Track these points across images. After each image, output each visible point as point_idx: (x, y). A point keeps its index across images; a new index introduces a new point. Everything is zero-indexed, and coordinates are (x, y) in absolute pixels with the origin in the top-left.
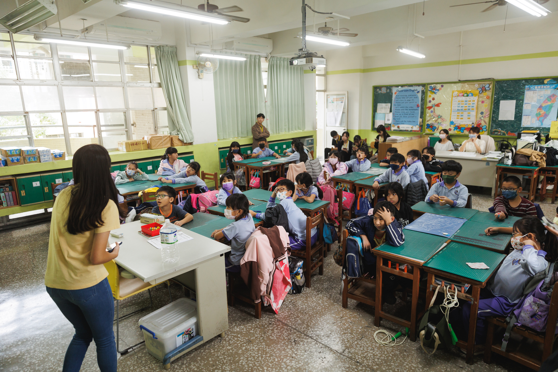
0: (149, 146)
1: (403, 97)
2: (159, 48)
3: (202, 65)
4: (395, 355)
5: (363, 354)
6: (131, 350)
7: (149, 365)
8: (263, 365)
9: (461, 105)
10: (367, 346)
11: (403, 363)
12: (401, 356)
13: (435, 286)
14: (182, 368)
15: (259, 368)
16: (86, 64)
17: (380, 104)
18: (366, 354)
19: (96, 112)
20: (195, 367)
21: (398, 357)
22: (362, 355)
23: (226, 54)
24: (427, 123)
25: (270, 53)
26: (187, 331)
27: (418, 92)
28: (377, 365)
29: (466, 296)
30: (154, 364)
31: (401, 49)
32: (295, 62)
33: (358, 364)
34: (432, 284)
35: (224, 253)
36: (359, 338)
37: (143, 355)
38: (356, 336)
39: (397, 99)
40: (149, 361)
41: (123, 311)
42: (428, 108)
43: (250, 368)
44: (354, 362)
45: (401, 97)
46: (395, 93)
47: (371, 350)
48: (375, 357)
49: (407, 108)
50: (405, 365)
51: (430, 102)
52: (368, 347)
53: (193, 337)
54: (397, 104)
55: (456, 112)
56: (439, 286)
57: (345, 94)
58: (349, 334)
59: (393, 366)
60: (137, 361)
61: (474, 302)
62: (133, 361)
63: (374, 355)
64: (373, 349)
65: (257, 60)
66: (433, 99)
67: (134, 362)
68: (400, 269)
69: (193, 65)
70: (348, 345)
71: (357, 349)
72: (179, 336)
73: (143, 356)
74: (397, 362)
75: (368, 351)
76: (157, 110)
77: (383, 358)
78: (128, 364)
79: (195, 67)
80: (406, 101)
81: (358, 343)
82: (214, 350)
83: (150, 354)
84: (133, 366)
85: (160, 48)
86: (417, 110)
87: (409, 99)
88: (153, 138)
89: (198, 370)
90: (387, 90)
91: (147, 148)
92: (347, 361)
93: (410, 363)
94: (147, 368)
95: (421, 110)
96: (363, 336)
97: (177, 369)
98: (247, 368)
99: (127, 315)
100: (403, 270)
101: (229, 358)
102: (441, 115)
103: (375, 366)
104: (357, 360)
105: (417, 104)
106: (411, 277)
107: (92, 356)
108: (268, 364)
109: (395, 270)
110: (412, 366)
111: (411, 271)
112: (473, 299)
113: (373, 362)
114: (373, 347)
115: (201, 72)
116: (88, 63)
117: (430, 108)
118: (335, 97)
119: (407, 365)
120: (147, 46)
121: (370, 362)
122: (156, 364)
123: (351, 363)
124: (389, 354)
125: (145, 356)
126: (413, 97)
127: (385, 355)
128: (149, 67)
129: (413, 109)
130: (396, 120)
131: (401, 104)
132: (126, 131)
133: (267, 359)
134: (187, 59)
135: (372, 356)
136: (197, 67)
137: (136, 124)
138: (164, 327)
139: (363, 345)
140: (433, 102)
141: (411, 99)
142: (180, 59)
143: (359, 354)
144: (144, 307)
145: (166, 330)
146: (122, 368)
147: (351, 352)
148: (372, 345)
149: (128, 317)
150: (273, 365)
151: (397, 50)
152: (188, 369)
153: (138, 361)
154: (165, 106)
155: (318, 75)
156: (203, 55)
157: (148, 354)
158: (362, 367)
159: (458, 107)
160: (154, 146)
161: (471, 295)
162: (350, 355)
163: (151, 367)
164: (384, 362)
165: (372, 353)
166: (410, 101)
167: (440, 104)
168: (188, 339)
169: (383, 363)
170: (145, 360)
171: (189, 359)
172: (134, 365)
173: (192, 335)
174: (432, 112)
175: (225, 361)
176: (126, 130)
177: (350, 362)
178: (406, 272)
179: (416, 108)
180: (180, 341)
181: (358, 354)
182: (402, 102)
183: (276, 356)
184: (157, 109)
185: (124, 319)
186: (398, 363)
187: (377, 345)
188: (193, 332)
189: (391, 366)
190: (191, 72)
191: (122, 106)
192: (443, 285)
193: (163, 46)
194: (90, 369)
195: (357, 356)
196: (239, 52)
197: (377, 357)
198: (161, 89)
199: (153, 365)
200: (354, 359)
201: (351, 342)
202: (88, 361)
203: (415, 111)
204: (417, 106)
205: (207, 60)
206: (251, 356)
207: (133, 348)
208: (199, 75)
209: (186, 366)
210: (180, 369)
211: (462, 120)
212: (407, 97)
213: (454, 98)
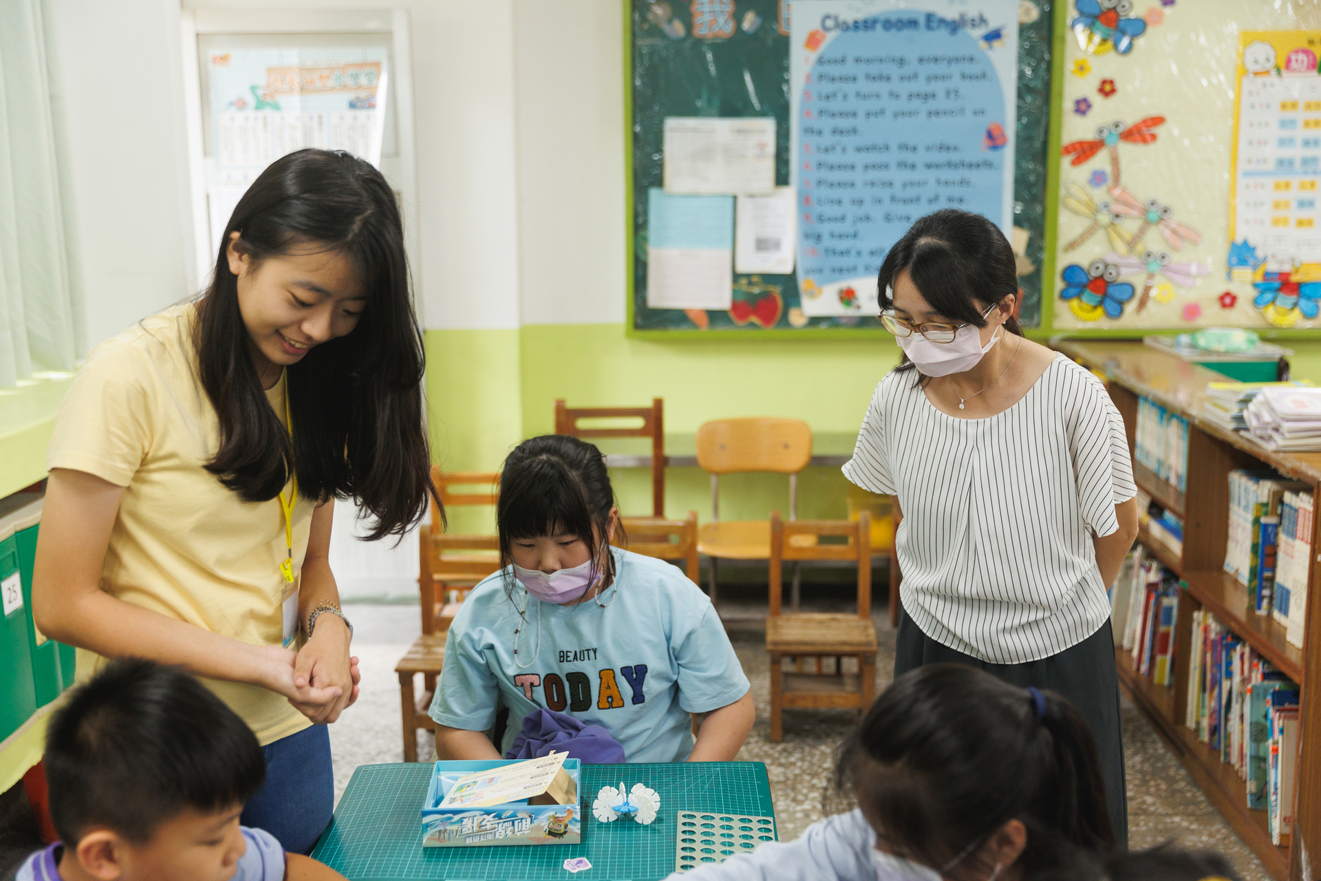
1: (874, 69)
9: (1301, 133)
17: (690, 122)
24: (1063, 261)
27: (994, 36)
39: (827, 87)
42: (1067, 150)
45: (860, 70)
46: (813, 41)
49: (909, 157)
51: (1082, 107)
54: (827, 123)
55: (1269, 182)
66: (1107, 89)
80: (902, 104)
86: (988, 165)
87: (920, 86)
90: (738, 17)
95: (1018, 165)
102: (1163, 201)
105: (985, 122)
117: (1084, 151)
126: (956, 69)
129: (954, 157)
130: (827, 242)
131: (860, 122)
140: (1104, 112)
141: (939, 87)
159: (1282, 142)
166: (932, 105)
167: (1158, 121)
174: (1097, 178)
179: (977, 150)
182: (873, 105)
203: (973, 175)
204: (990, 135)
211: (1305, 233)
212: (907, 70)
213: (1249, 84)
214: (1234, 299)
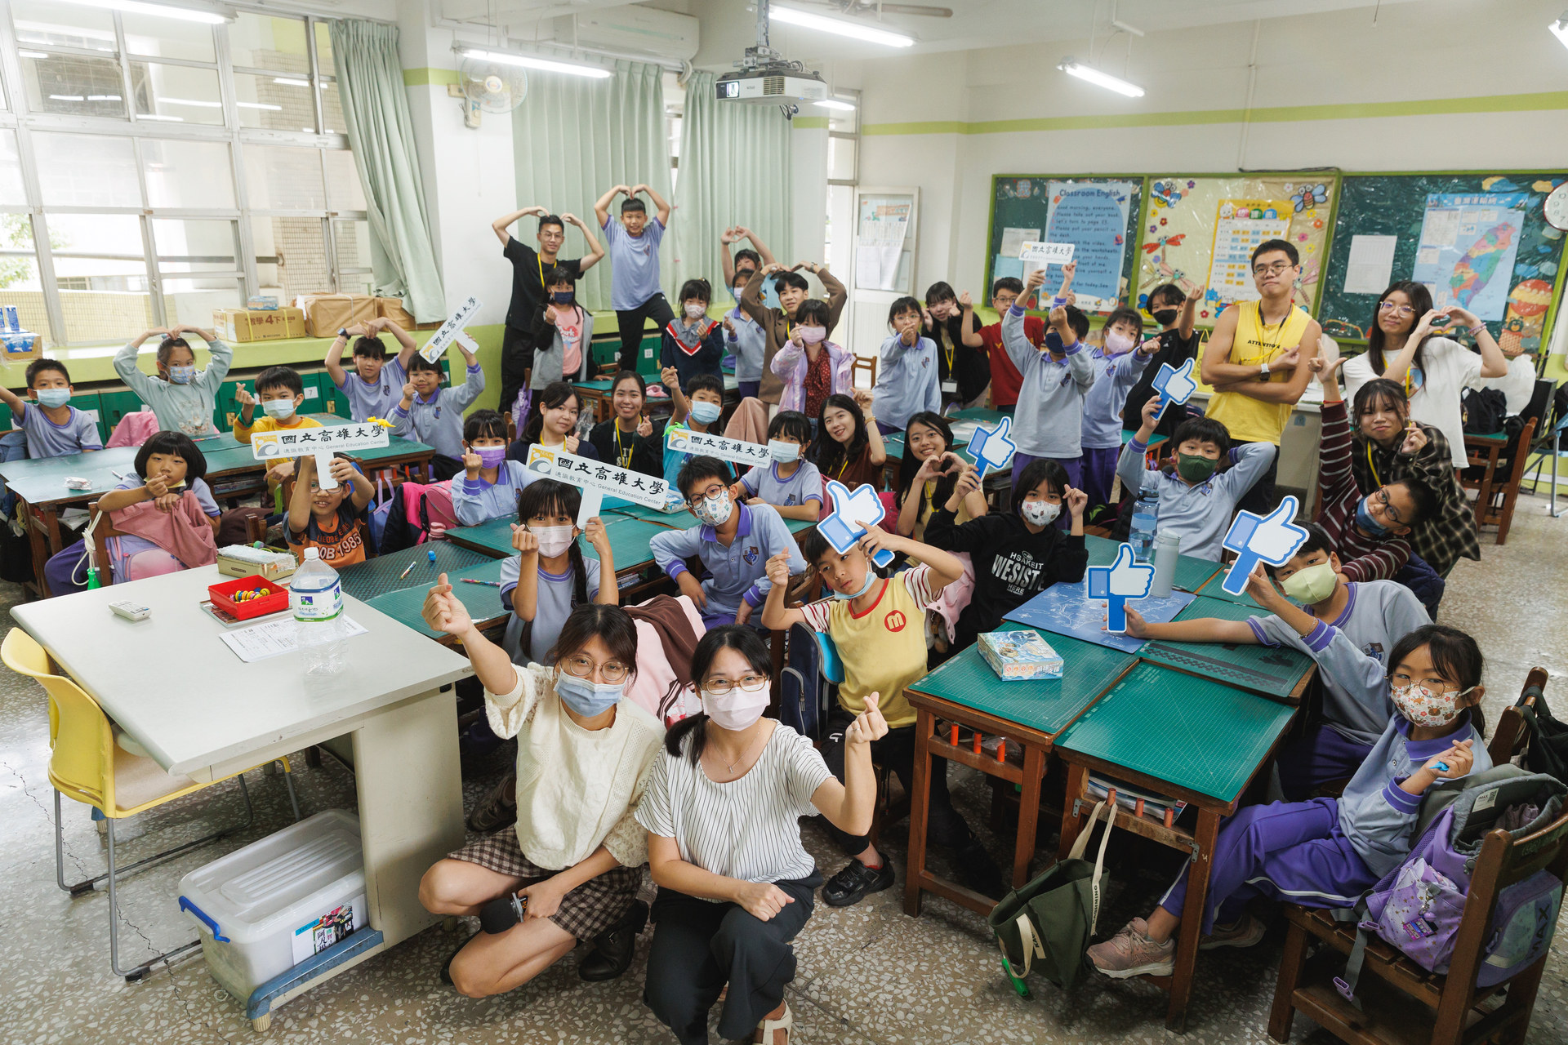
0: (309, 329)
1: (1077, 211)
2: (342, 27)
3: (477, 85)
4: (956, 1001)
5: (865, 995)
6: (161, 964)
7: (205, 1018)
8: (556, 1023)
9: (1240, 245)
10: (880, 969)
11: (980, 1026)
12: (976, 1005)
13: (1089, 803)
14: (306, 1030)
15: (543, 1033)
16: (108, 63)
17: (1012, 230)
18: (872, 995)
19: (143, 217)
20: (346, 1027)
21: (966, 1008)
22: (860, 999)
23: (555, 54)
24: (1140, 292)
25: (691, 61)
26: (330, 917)
27: (1122, 199)
28: (901, 1030)
29: (1178, 838)
30: (222, 1013)
31: (1072, 64)
32: (733, 89)
33: (846, 1027)
34: (1079, 797)
35: (452, 680)
36: (859, 942)
37: (195, 983)
38: (853, 937)
39: (1060, 218)
40: (208, 1004)
41: (160, 837)
42: (1145, 247)
43: (516, 1035)
44: (832, 1019)
45: (1072, 212)
46: (1056, 200)
47: (889, 982)
48: (899, 1005)
49: (1087, 247)
50: (982, 1032)
51: (1153, 229)
52: (881, 973)
53: (352, 931)
54: (1059, 232)
55: (1226, 264)
56: (1100, 805)
57: (911, 196)
58: (833, 930)
59: (946, 1037)
60: (171, 1002)
61: (1200, 856)
62: (160, 1001)
63: (895, 999)
64: (897, 981)
65: (652, 81)
66: (1164, 222)
67: (162, 1005)
68: (984, 750)
69: (448, 85)
70: (823, 965)
71: (850, 978)
72: (299, 931)
73: (194, 987)
74: (960, 1023)
75: (881, 984)
76: (336, 218)
77: (920, 1009)
78: (140, 1013)
79: (454, 92)
80: (1086, 226)
81: (853, 961)
82: (416, 971)
83: (215, 981)
84: (156, 1018)
85: (347, 26)
86: (1115, 251)
87: (1093, 218)
88: (322, 304)
89: (355, 1036)
90: (1032, 190)
91: (303, 333)
92: (813, 1015)
93: (998, 1028)
94: (197, 1028)
95: (1126, 253)
96: (874, 938)
97: (289, 1030)
98: (505, 1035)
99: (168, 853)
100: (994, 755)
101: (457, 1000)
102: (1182, 270)
103: (893, 1033)
104: (842, 1013)
105: (1115, 234)
106: (1015, 775)
107: (34, 982)
108: (572, 1022)
109: (970, 754)
110: (1003, 1036)
111: (1017, 761)
112: (1197, 848)
113: (890, 1021)
114: (897, 975)
115: (474, 108)
116: (115, 62)
117: (1152, 247)
118: (883, 202)
119: (989, 1032)
120: (306, 19)
121: (882, 1020)
122: (227, 1015)
123: (823, 1023)
124: (940, 996)
125: (198, 988)
126: (1106, 212)
127: (930, 999)
128: (312, 84)
129: (1103, 247)
130: (1054, 279)
131: (1070, 232)
132: (241, 279)
133: (573, 1006)
134: (431, 64)
135: (890, 1004)
136: (460, 91)
137: (286, 256)
138: (253, 905)
139: (868, 965)
140: (1162, 232)
141: (1100, 219)
142: (410, 64)
143: (853, 996)
144: (228, 826)
145: (256, 918)
146: (121, 1024)
147: (830, 987)
148: (895, 968)
149: (172, 859)
150: (586, 1026)
151: (1060, 68)
152: (323, 1033)
153: (174, 1003)
154: (364, 208)
155: (833, 134)
156: (473, 55)
157: (209, 981)
158: (854, 1038)
159: (1232, 248)
160: (324, 328)
161: (1193, 835)
162: (825, 998)
163: (210, 1024)
164: (921, 1022)
165: (890, 992)
166: (1097, 226)
167: (1183, 236)
168: (334, 939)
169: (919, 1025)
170: (198, 1001)
171: (332, 1000)
172: (159, 1016)
173: (348, 928)
174: (1156, 259)
175: (444, 1008)
176: (241, 275)
177: (822, 1019)
178: (1000, 763)
179: (1112, 245)
180: (304, 947)
181: (847, 994)
182: (1076, 226)
183: (601, 996)
184: (336, 214)
185: (157, 865)
186: (964, 1026)
187: (908, 967)
188: (351, 919)
189: (940, 1037)
190: (441, 105)
191: (225, 202)
192: (1111, 801)
193: (355, 21)
194: (17, 1027)
195: (844, 1001)
196: (597, 51)
197: (905, 1006)
198: (349, 153)
199: (218, 1015)
200: (835, 1009)
201: (835, 955)
202: (19, 999)
203: (1109, 255)
204: (1117, 239)
205: (490, 70)
206: (526, 993)
207: (170, 959)
208: (466, 118)
209: (320, 1021)
210: (300, 1032)
211: (1240, 288)
212: (1088, 212)
213: (1221, 222)
214: (1207, 314)
